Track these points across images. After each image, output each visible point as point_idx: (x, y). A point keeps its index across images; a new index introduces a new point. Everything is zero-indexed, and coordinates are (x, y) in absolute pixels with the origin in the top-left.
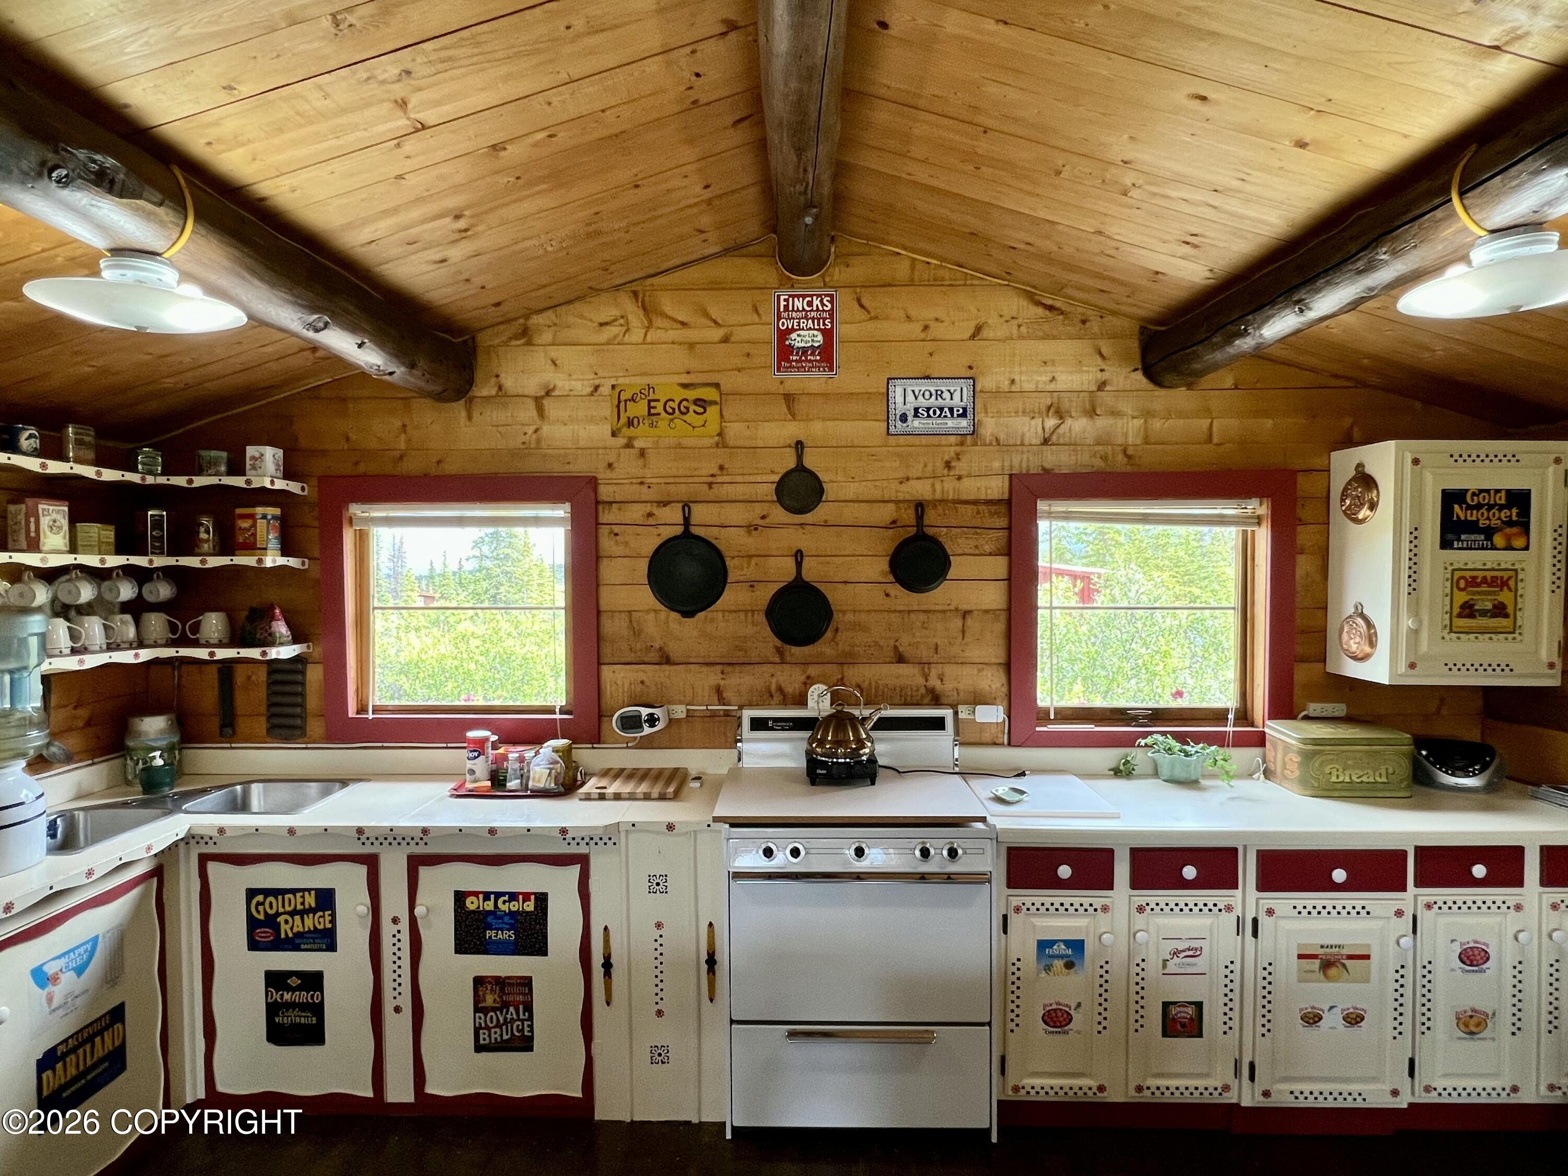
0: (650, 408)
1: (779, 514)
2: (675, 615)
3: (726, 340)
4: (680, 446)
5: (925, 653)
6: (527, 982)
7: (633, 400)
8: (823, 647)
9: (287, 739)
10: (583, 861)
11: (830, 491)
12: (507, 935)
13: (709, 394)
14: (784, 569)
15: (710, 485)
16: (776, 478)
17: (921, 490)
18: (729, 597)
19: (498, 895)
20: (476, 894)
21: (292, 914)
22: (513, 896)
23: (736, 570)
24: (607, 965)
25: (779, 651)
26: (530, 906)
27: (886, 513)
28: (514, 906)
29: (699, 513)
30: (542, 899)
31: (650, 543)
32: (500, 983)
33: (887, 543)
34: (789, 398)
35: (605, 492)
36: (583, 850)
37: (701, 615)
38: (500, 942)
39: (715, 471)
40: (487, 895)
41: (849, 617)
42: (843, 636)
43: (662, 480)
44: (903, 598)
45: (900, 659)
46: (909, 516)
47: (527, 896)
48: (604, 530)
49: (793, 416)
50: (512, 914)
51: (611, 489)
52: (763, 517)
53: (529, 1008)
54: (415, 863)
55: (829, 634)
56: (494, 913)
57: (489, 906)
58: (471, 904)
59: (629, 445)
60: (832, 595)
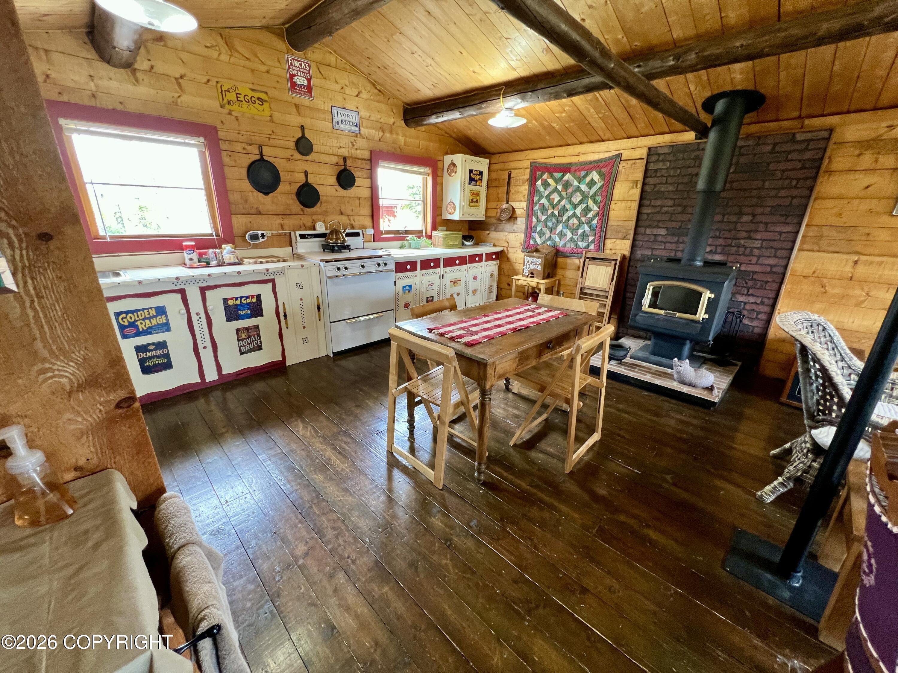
0: (237, 97)
1: (297, 156)
2: (261, 194)
3: (268, 72)
4: (253, 118)
5: (349, 212)
6: (257, 327)
7: (228, 91)
8: (316, 209)
10: (273, 281)
11: (315, 148)
12: (247, 312)
13: (263, 96)
14: (301, 178)
15: (269, 138)
16: (295, 140)
17: (344, 152)
18: (282, 188)
19: (241, 298)
20: (232, 299)
22: (247, 297)
23: (283, 176)
24: (285, 316)
25: (302, 210)
26: (255, 300)
27: (334, 160)
28: (248, 301)
29: (266, 151)
30: (259, 297)
31: (246, 161)
32: (247, 329)
33: (335, 171)
34: (297, 106)
35: (221, 134)
36: (272, 277)
37: (271, 195)
38: (244, 315)
39: (271, 133)
40: (237, 299)
41: (325, 198)
42: (323, 205)
43: (248, 133)
44: (342, 192)
45: (342, 214)
46: (341, 162)
47: (253, 297)
48: (224, 154)
49: (299, 114)
50: (247, 304)
51: (224, 133)
52: (292, 156)
53: (259, 336)
54: (203, 290)
55: (319, 204)
56: (241, 305)
57: (238, 302)
58: (230, 303)
59: (230, 114)
60: (319, 189)
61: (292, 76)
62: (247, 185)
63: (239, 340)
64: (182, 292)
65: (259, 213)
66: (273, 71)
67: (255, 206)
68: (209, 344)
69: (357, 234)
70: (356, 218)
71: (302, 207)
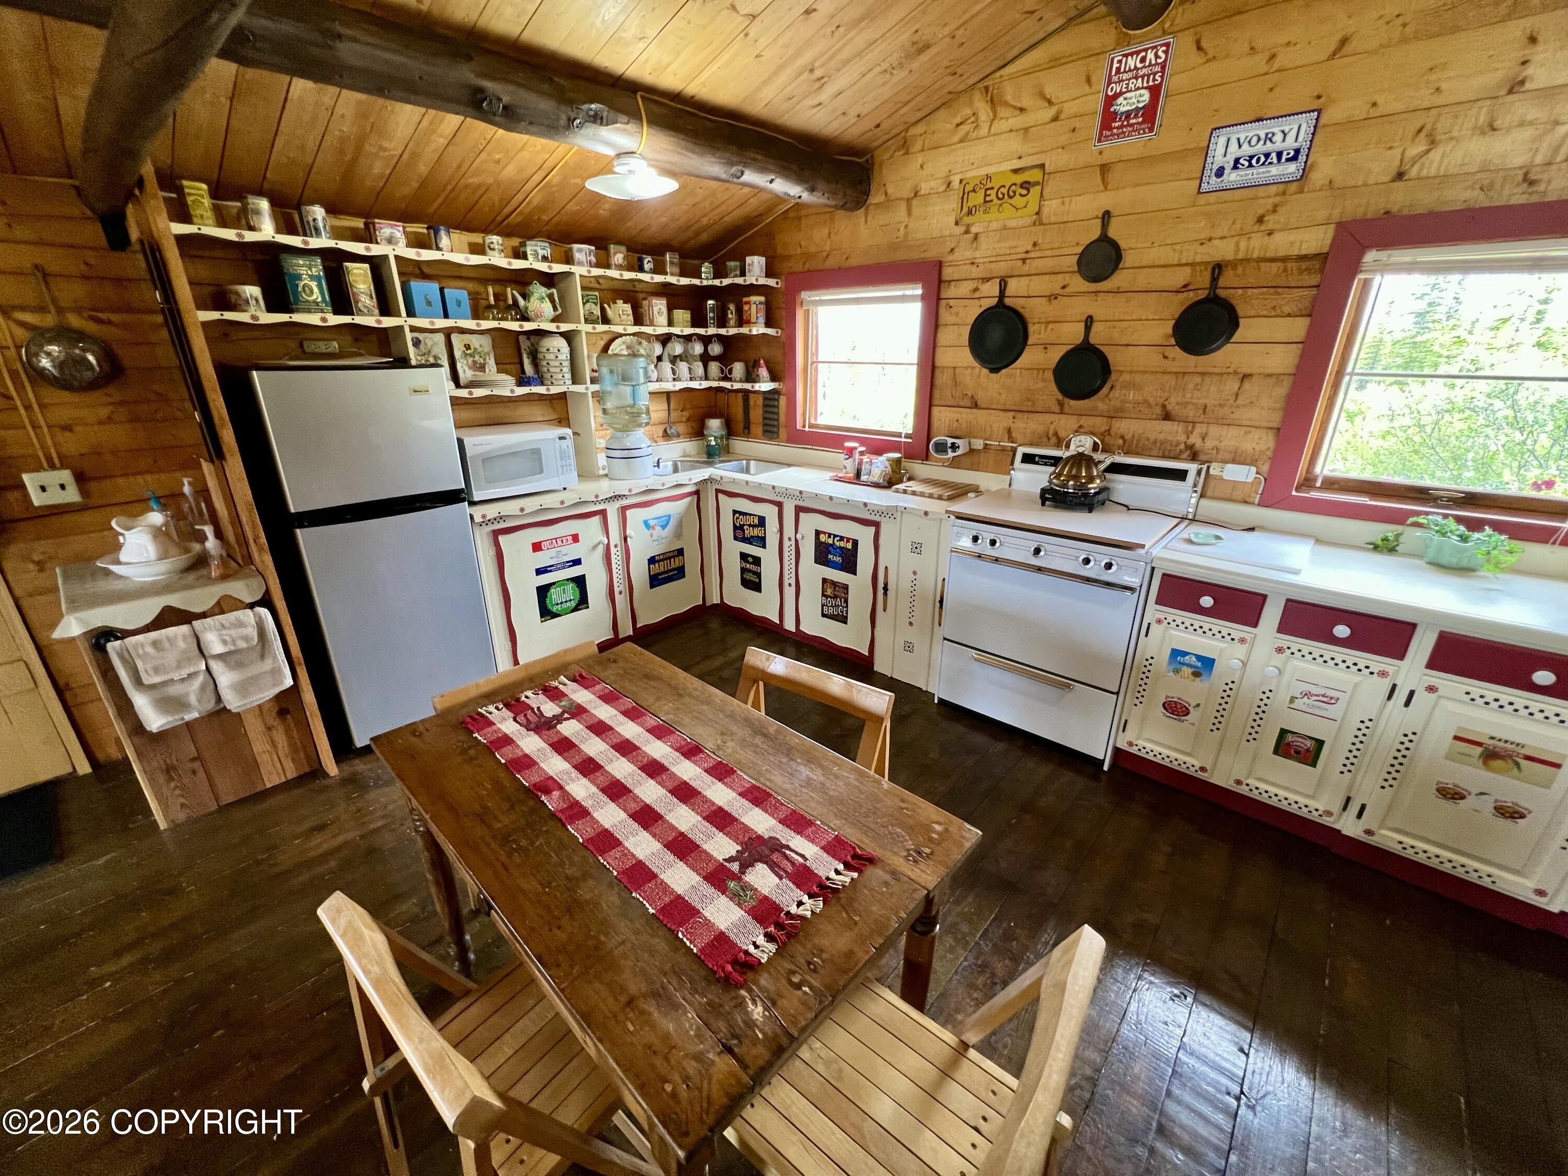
0: (986, 195)
1: (1078, 283)
2: (985, 371)
3: (1055, 119)
4: (1005, 228)
5: (1191, 413)
6: (846, 587)
7: (974, 191)
8: (1096, 403)
9: (771, 439)
10: (877, 525)
11: (1129, 259)
12: (838, 559)
13: (1034, 176)
14: (1073, 334)
15: (1024, 260)
16: (1079, 250)
17: (1223, 250)
18: (1028, 358)
19: (835, 536)
20: (824, 533)
21: (750, 526)
22: (842, 538)
23: (1036, 334)
24: (886, 589)
25: (1061, 405)
26: (849, 546)
27: (1180, 277)
28: (842, 544)
29: (1013, 287)
30: (855, 543)
31: (972, 312)
32: (834, 584)
33: (1176, 305)
34: (1105, 168)
35: (948, 273)
36: (877, 518)
37: (1004, 371)
38: (834, 562)
39: (1030, 248)
40: (830, 535)
41: (1127, 377)
42: (1116, 393)
43: (987, 260)
44: (1181, 359)
45: (1167, 416)
46: (1204, 280)
47: (848, 540)
48: (943, 303)
49: (1106, 186)
50: (840, 548)
51: (951, 269)
52: (1064, 287)
53: (846, 601)
54: (799, 510)
55: (1105, 390)
56: (832, 545)
57: (830, 541)
58: (823, 538)
59: (967, 232)
60: (1113, 356)
61: (1110, 100)
62: (965, 357)
63: (823, 595)
64: (780, 505)
65: (976, 406)
66: (1070, 108)
67: (970, 394)
68: (793, 582)
69: (1181, 475)
70: (1214, 431)
71: (1060, 397)
